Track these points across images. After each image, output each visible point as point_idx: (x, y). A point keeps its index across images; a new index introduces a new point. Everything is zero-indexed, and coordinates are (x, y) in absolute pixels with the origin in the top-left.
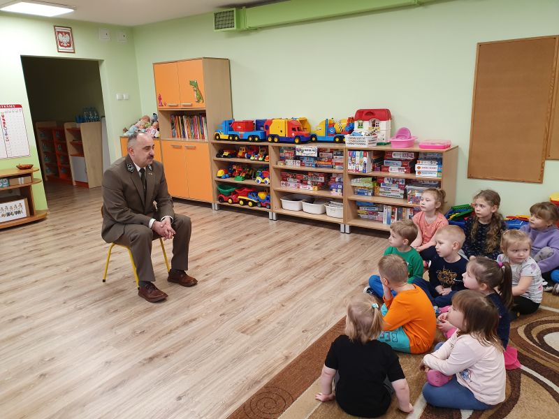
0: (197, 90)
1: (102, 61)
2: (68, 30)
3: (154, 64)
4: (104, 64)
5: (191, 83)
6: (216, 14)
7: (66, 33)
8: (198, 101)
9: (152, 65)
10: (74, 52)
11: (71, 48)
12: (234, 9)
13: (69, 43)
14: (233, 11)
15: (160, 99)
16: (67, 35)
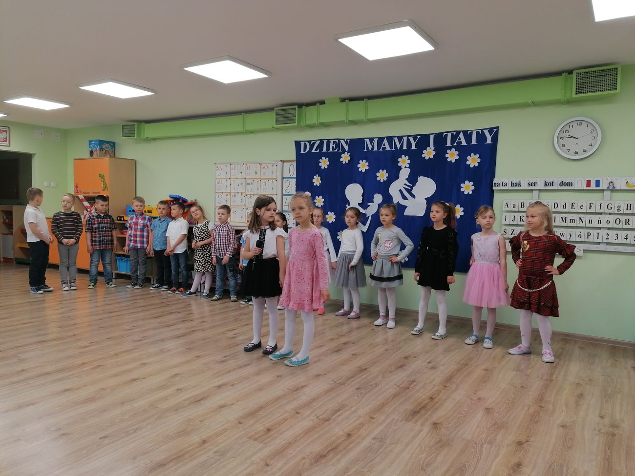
0: (104, 182)
1: (35, 154)
2: (6, 129)
3: (75, 159)
4: (36, 156)
5: (100, 176)
6: (123, 126)
7: (4, 131)
8: (104, 190)
9: (73, 160)
10: (9, 146)
11: (7, 143)
12: (136, 124)
13: (6, 139)
14: (134, 125)
15: (77, 187)
16: (5, 132)
